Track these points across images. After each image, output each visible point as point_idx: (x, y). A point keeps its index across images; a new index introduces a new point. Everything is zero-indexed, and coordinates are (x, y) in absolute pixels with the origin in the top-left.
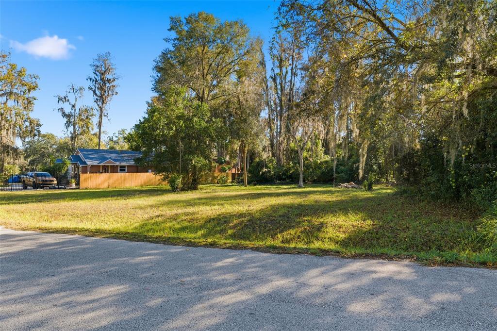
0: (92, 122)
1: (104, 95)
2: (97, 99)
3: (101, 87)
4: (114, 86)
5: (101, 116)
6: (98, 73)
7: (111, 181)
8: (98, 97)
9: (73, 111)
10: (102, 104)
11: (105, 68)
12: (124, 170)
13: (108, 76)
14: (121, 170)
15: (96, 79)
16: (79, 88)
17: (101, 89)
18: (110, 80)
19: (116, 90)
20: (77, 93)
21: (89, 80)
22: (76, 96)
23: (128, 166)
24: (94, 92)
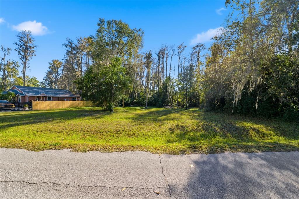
0: (18, 70)
1: (27, 55)
2: (21, 57)
3: (25, 50)
4: (34, 51)
5: (24, 67)
6: (22, 41)
7: (51, 105)
8: (22, 56)
9: (3, 62)
10: (26, 60)
11: (27, 40)
12: (51, 99)
13: (29, 44)
14: (48, 99)
15: (21, 45)
16: (7, 48)
17: (25, 51)
18: (31, 47)
19: (35, 53)
20: (5, 51)
21: (15, 45)
22: (5, 53)
23: (53, 97)
24: (19, 52)
